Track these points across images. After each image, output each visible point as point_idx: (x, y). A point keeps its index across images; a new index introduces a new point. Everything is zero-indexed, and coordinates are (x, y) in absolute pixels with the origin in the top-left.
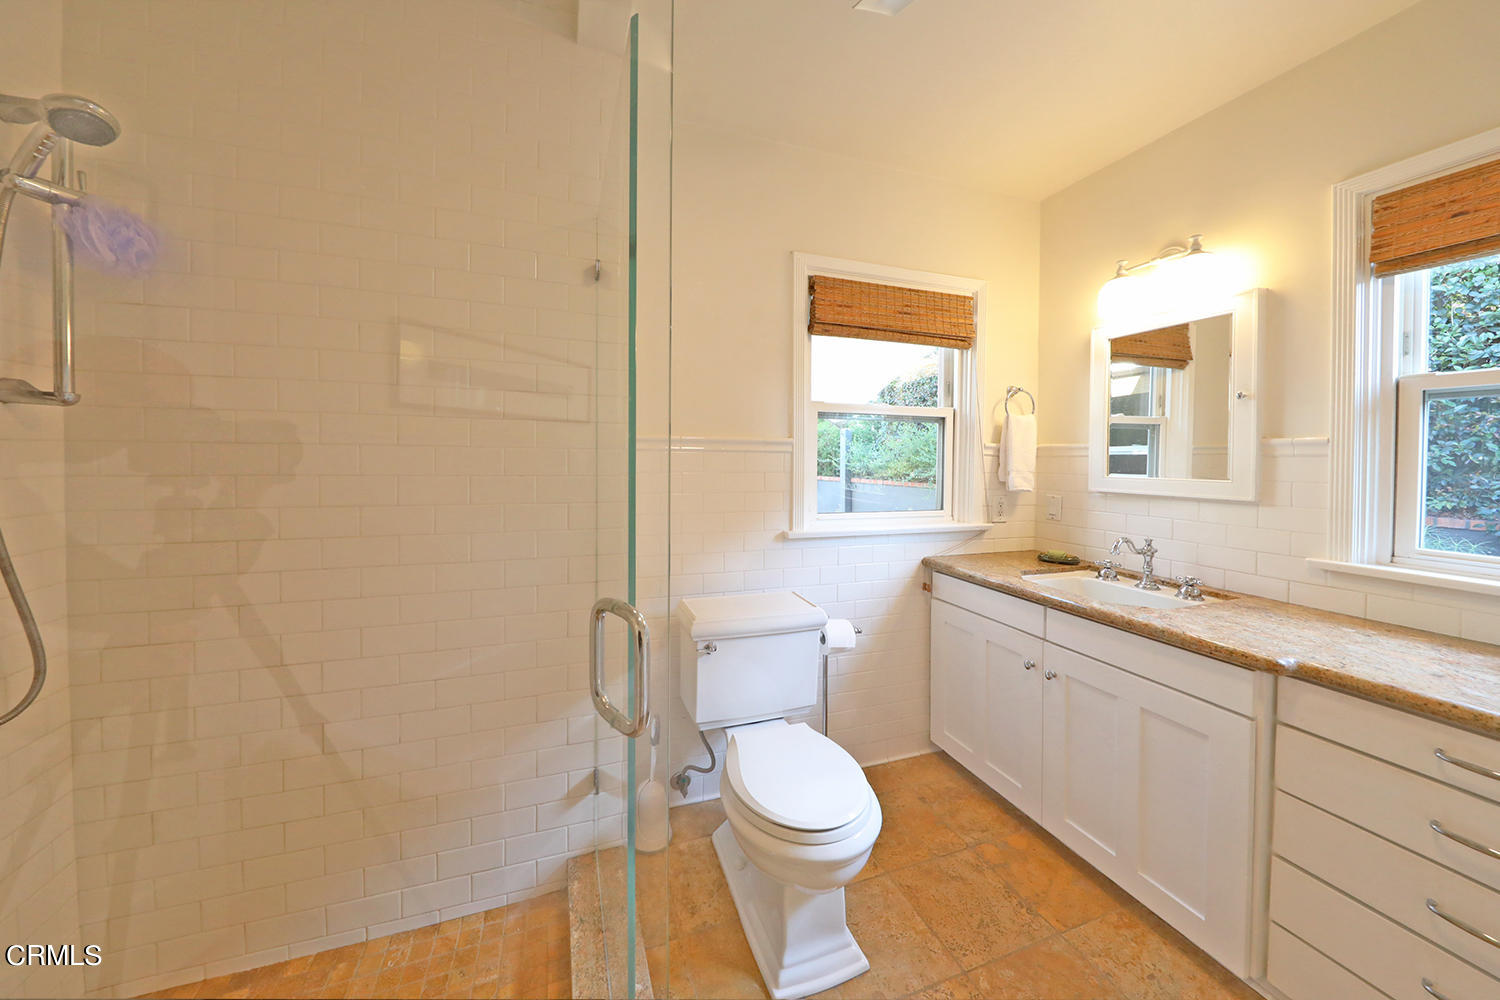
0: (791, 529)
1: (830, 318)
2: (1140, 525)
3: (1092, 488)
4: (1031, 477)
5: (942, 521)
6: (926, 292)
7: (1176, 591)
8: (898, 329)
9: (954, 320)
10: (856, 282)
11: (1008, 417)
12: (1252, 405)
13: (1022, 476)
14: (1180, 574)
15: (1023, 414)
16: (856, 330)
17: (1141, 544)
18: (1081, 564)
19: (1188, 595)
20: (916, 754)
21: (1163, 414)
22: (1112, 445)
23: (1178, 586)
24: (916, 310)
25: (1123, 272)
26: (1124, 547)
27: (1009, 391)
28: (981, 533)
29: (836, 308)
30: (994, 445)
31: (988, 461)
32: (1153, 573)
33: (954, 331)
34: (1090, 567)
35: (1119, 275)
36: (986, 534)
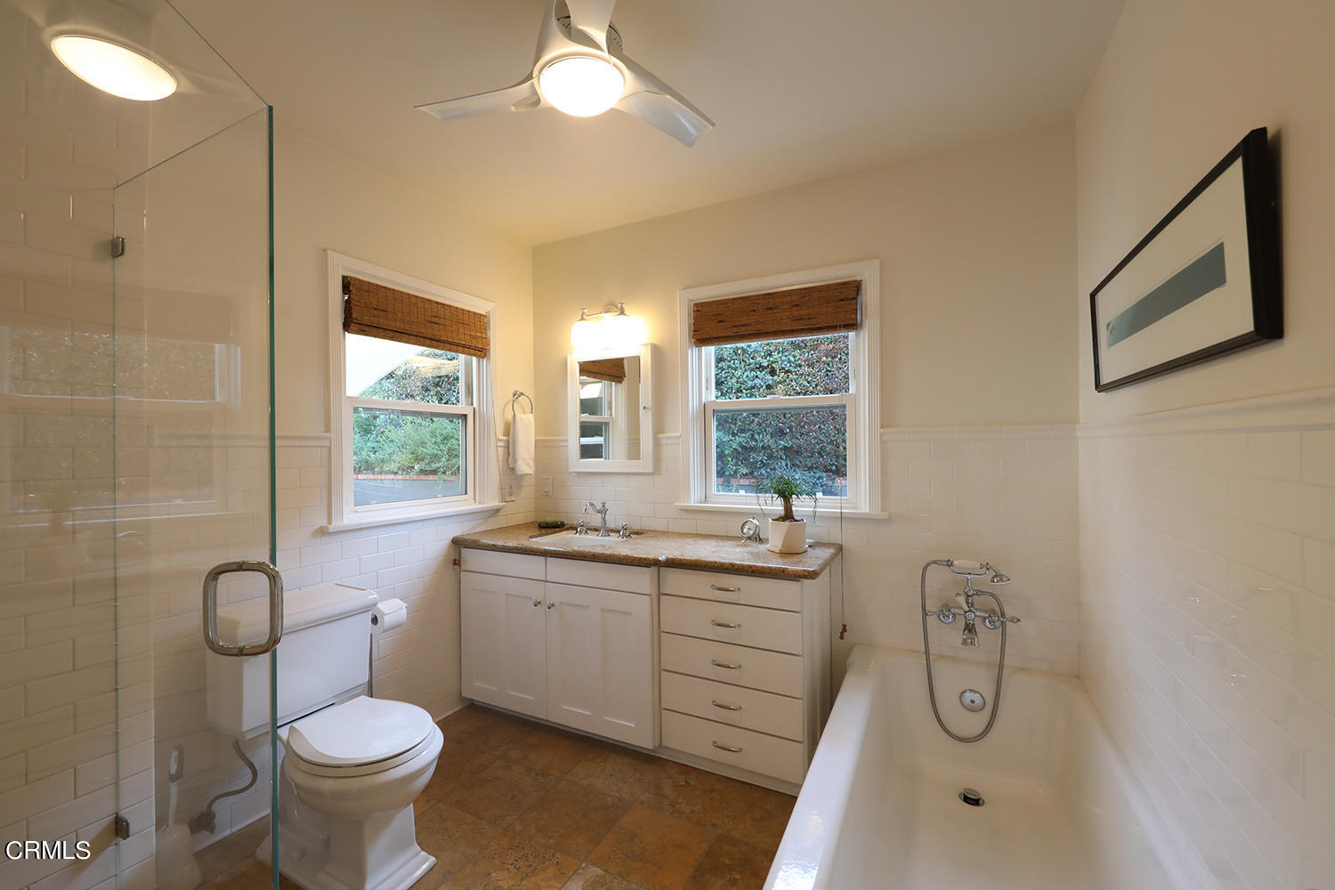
0: (330, 523)
1: (366, 319)
2: (598, 493)
3: (571, 470)
4: (532, 463)
5: (466, 504)
6: (450, 306)
7: (618, 535)
8: (429, 336)
9: (473, 333)
10: (389, 289)
11: (514, 415)
12: (650, 413)
13: (526, 463)
14: (619, 524)
15: (524, 413)
16: (391, 333)
17: (599, 506)
18: (566, 526)
19: (624, 535)
20: (451, 712)
21: (611, 415)
22: (582, 436)
23: (618, 532)
24: (443, 321)
25: (585, 317)
26: (590, 509)
27: (514, 395)
28: (497, 511)
29: (372, 311)
30: (505, 438)
31: (501, 450)
32: (607, 525)
33: (474, 343)
34: (573, 528)
35: (583, 319)
36: (501, 511)
